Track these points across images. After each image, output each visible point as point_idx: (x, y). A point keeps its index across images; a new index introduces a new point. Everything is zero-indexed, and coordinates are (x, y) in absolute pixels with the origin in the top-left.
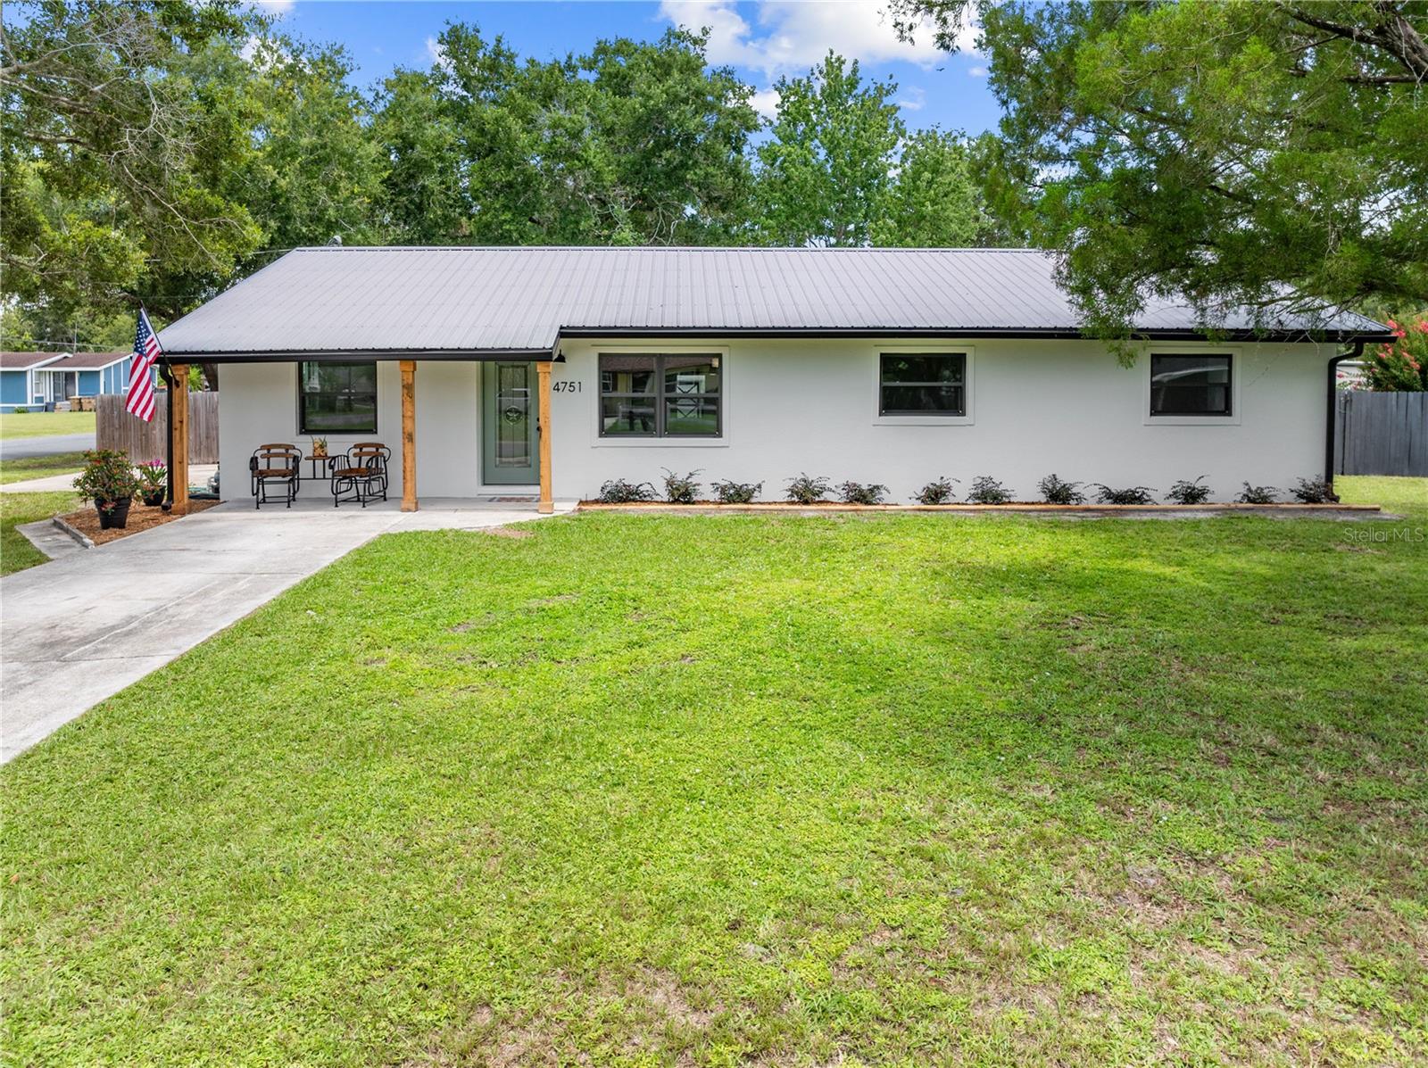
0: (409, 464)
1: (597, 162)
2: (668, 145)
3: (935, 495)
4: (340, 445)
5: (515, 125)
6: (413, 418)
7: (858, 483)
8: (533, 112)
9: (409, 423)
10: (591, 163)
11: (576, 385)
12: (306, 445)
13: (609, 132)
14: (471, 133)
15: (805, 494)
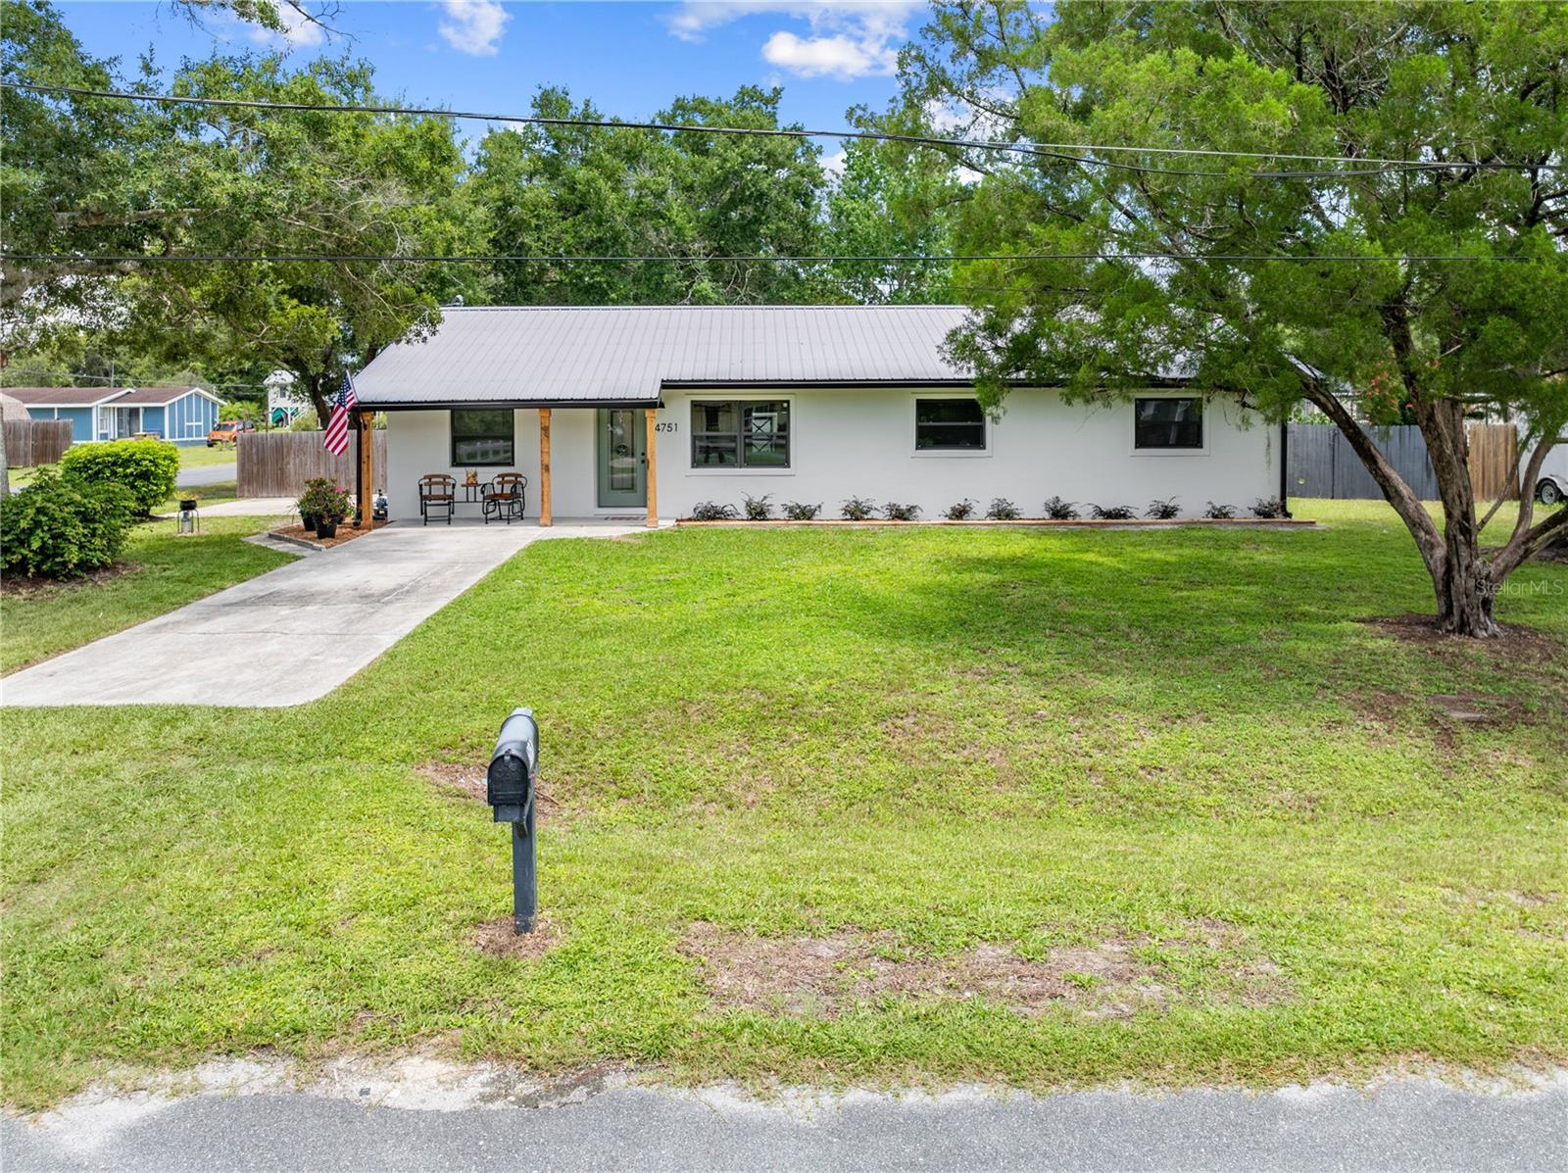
0: (546, 489)
1: (679, 221)
2: (744, 201)
3: (960, 513)
4: (487, 475)
5: (604, 185)
6: (548, 453)
7: (898, 503)
8: (621, 174)
9: (545, 456)
10: (674, 222)
11: (674, 427)
12: (460, 475)
13: (690, 188)
14: (561, 191)
15: (856, 512)
